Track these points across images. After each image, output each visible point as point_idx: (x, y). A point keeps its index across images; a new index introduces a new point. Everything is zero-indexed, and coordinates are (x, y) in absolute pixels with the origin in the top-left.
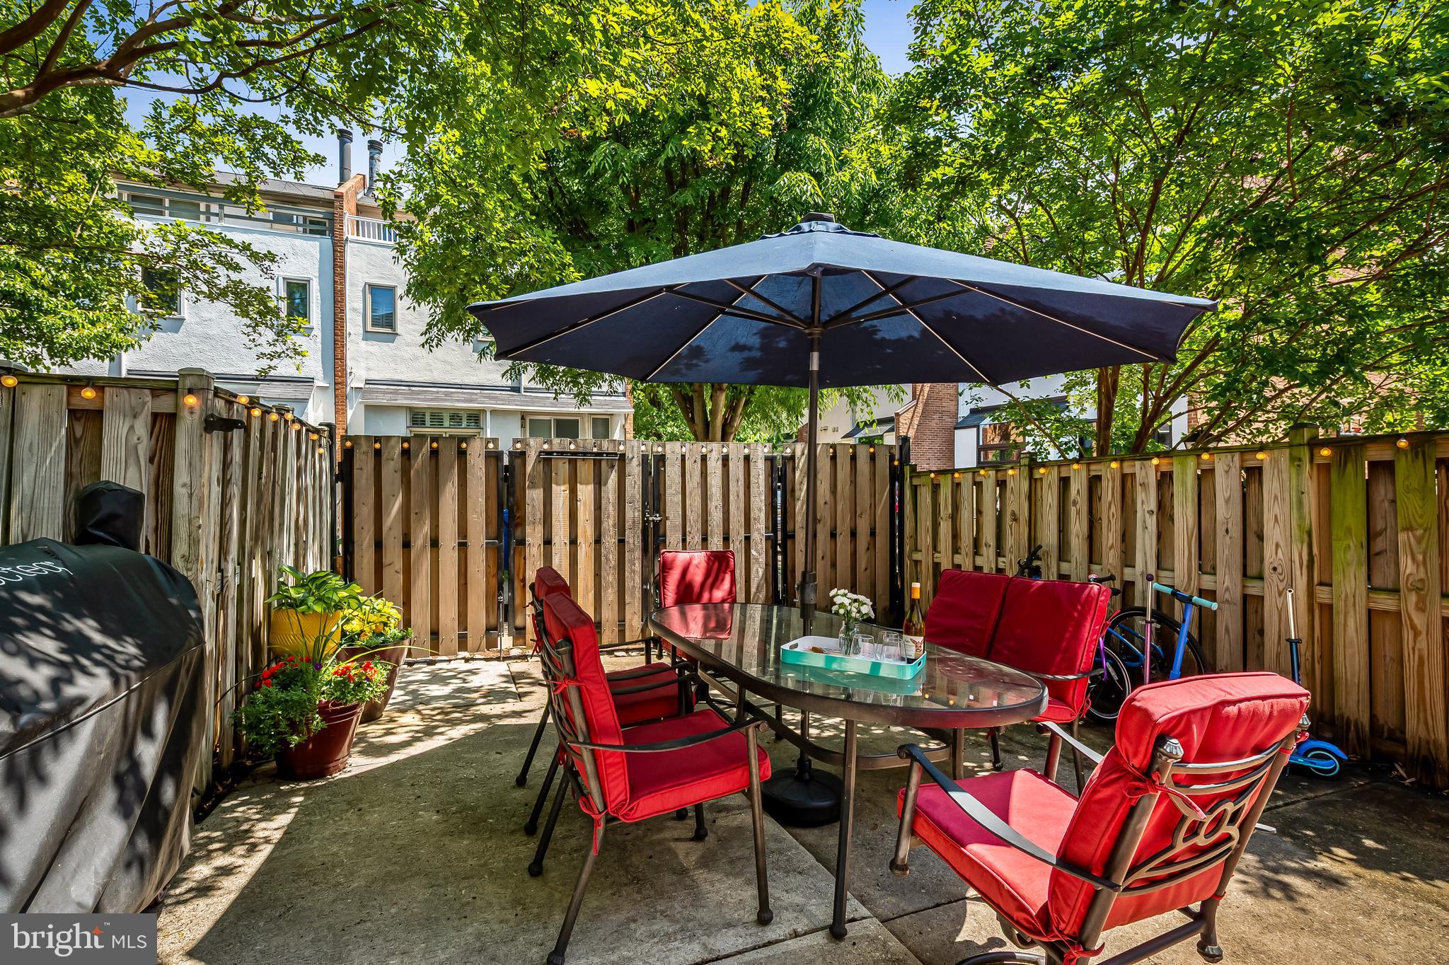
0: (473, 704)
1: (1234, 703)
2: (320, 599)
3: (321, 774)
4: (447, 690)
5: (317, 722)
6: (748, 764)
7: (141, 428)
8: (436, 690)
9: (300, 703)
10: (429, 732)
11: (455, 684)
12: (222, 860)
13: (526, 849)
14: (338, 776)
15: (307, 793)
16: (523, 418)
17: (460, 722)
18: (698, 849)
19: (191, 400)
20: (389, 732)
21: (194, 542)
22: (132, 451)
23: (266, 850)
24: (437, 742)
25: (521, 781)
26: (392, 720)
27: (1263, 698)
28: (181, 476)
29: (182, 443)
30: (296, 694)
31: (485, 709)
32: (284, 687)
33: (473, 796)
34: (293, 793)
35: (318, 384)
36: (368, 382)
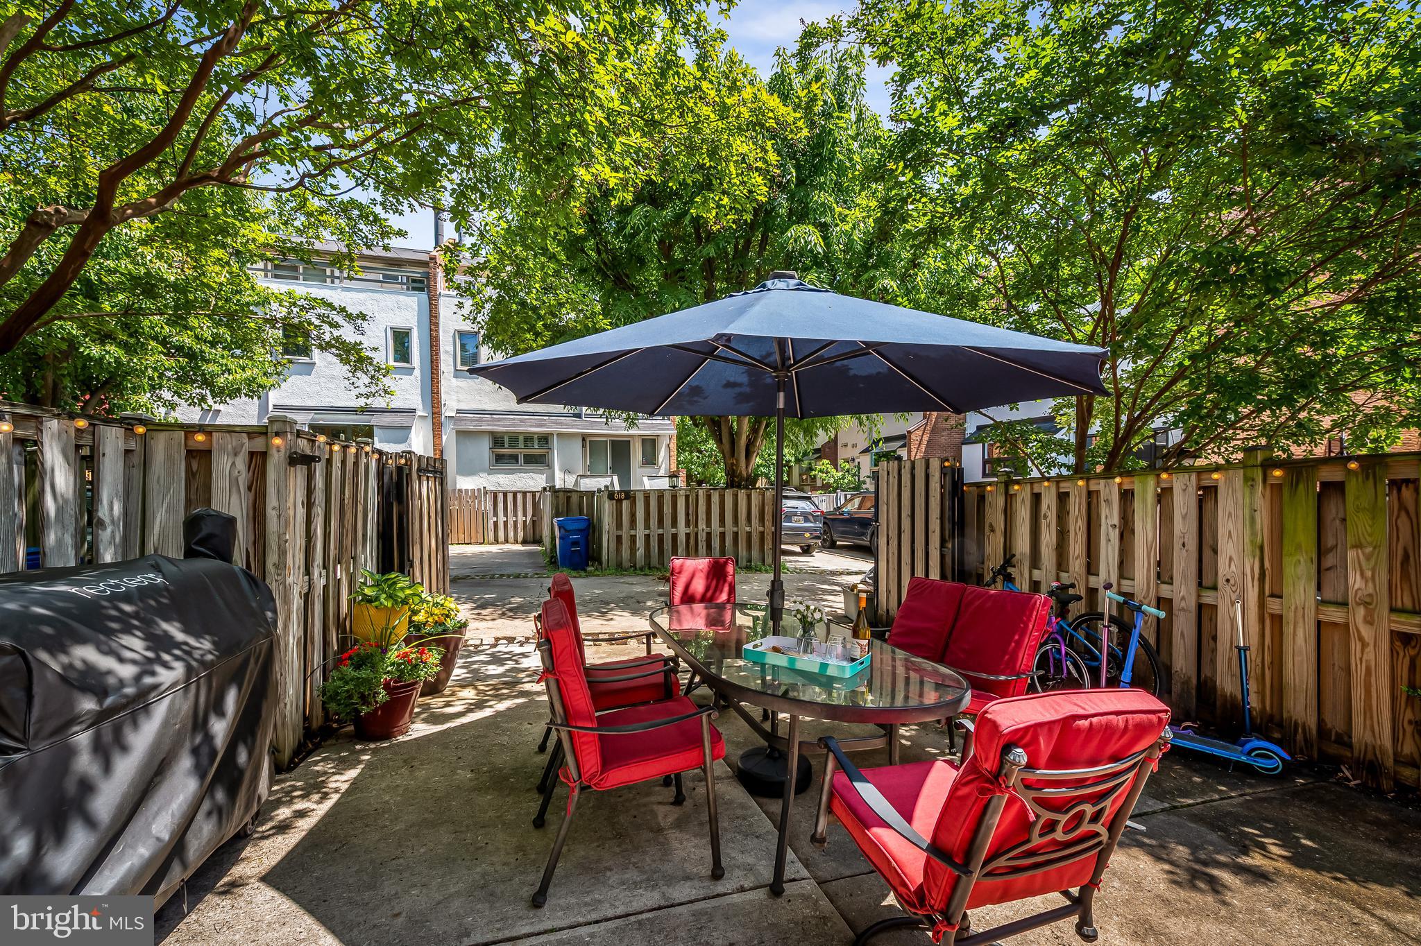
0: (519, 682)
1: (1086, 717)
2: (390, 597)
3: (387, 736)
4: (500, 670)
5: (382, 696)
6: (703, 746)
7: (241, 463)
8: (494, 670)
9: (367, 681)
10: (480, 705)
11: (510, 665)
12: (300, 805)
14: (401, 738)
15: (374, 752)
16: (584, 439)
17: (508, 697)
18: (675, 812)
19: (277, 441)
20: (448, 704)
21: (283, 553)
22: (234, 482)
23: (335, 797)
24: (487, 712)
25: (542, 748)
26: (453, 694)
27: (1118, 713)
28: (272, 501)
29: (272, 475)
30: (364, 673)
31: (528, 687)
32: (357, 667)
33: (502, 759)
34: (363, 752)
35: (419, 413)
36: (458, 411)
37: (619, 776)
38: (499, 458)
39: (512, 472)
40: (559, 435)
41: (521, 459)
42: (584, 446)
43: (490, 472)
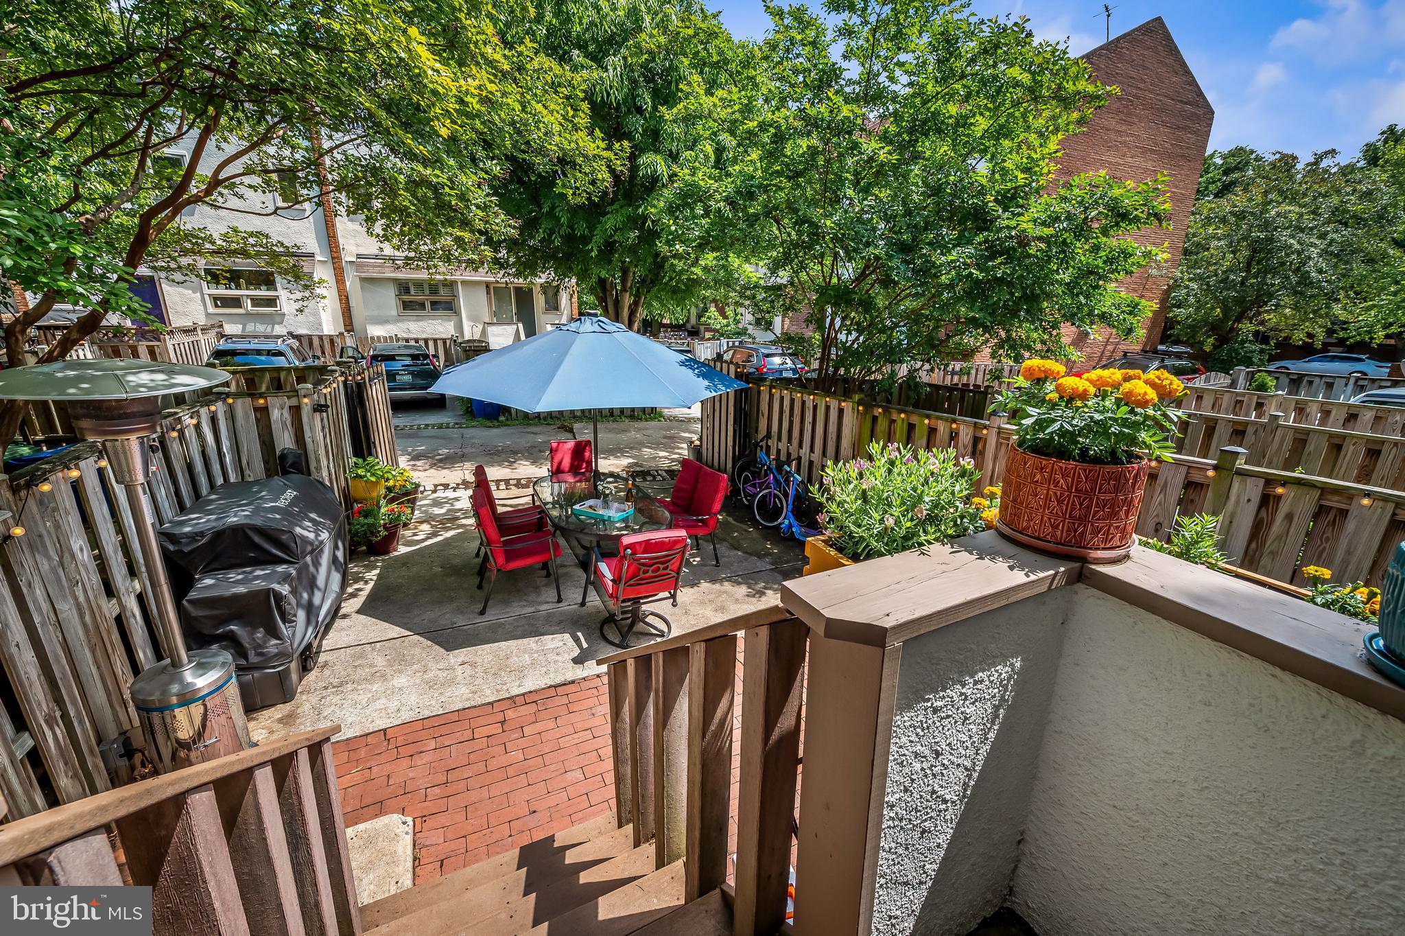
0: (458, 518)
1: (654, 539)
2: (373, 475)
3: (387, 552)
4: (443, 511)
5: (383, 533)
6: (550, 551)
7: (286, 415)
8: (437, 511)
9: (373, 525)
10: (435, 534)
11: (447, 507)
12: (356, 586)
13: (477, 580)
14: (396, 553)
15: (383, 560)
16: (487, 287)
17: (450, 529)
18: (545, 581)
19: (306, 400)
20: (415, 534)
21: (318, 461)
22: (284, 424)
23: (371, 584)
24: (439, 539)
25: (477, 555)
26: (416, 528)
27: (666, 538)
28: (307, 434)
29: (305, 419)
30: (370, 520)
31: (464, 521)
32: (366, 517)
33: (457, 561)
34: (377, 561)
35: (318, 258)
36: (359, 256)
37: (513, 565)
38: (407, 306)
39: (419, 318)
40: (463, 282)
41: (428, 305)
42: (488, 293)
43: (399, 318)
